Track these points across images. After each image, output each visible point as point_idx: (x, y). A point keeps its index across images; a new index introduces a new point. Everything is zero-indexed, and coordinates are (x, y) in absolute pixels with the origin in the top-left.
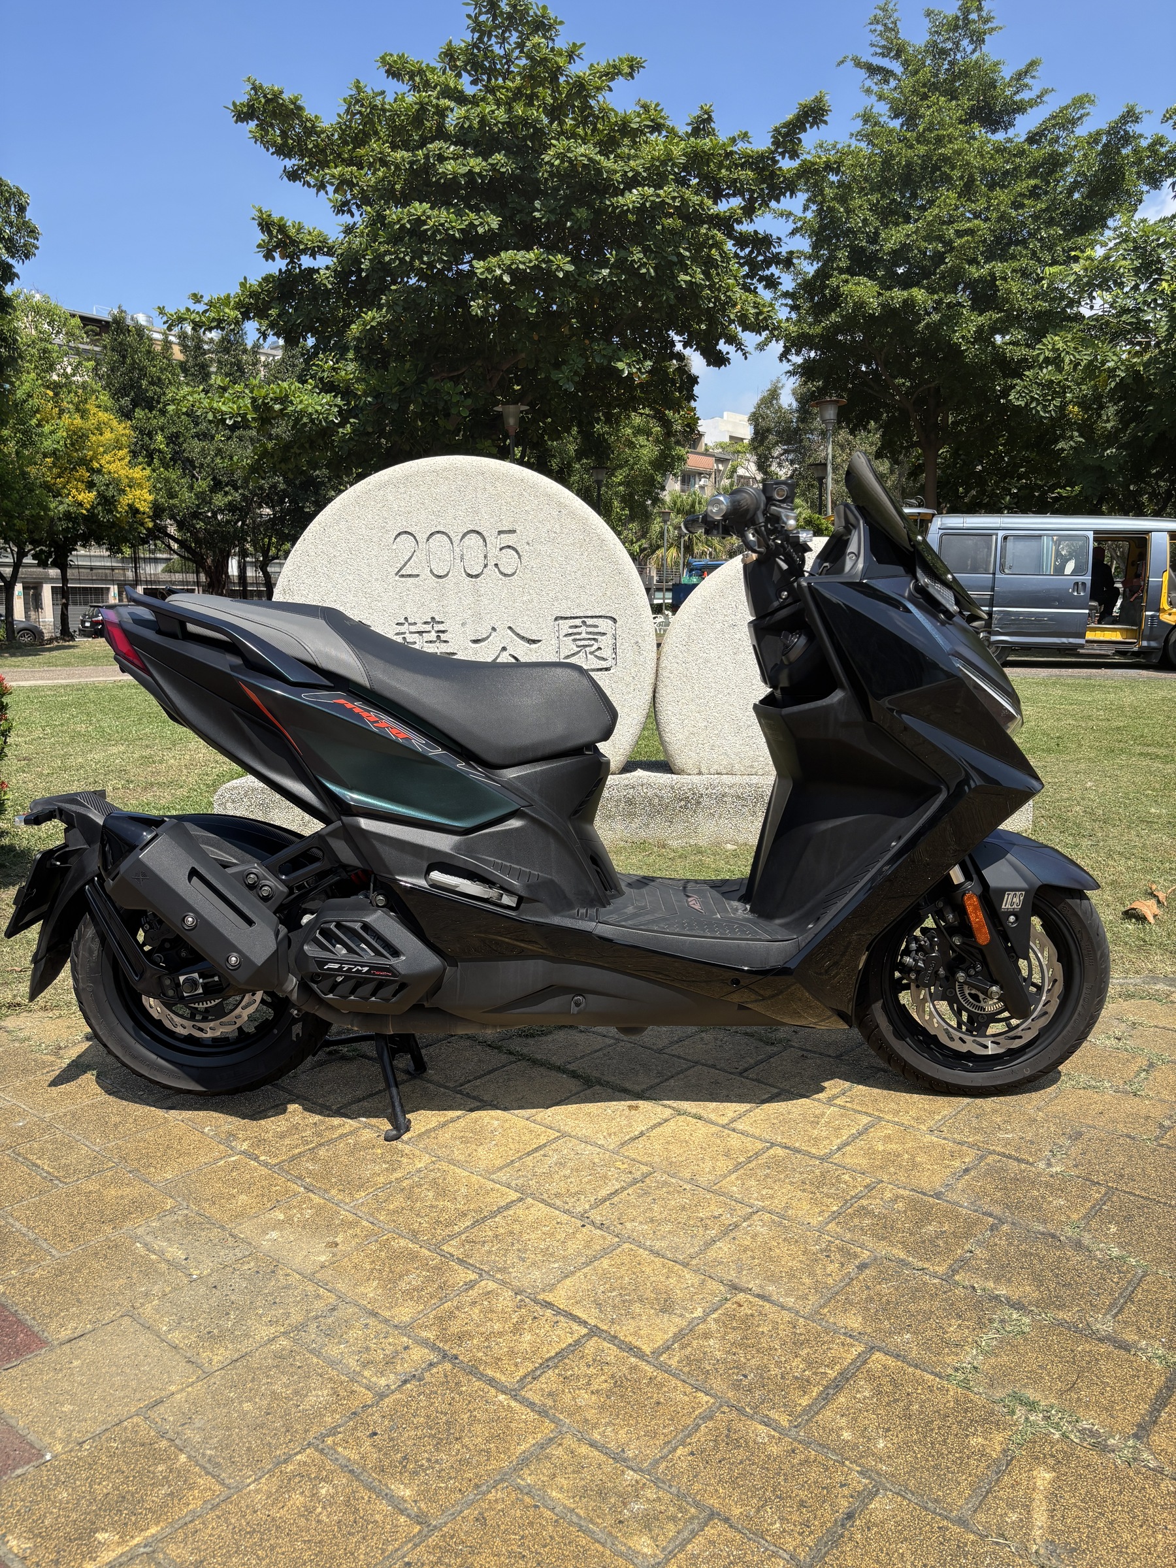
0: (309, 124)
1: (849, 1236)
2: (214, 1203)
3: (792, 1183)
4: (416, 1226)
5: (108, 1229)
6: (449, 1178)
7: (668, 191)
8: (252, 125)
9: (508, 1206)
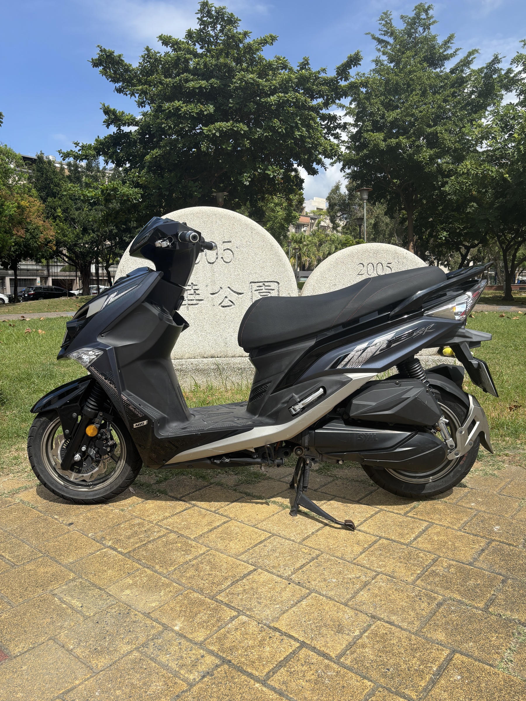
0: (126, 67)
1: (429, 587)
2: (95, 575)
3: (394, 558)
4: (201, 585)
5: (40, 590)
6: (216, 558)
7: (290, 95)
8: (101, 68)
9: (249, 574)
